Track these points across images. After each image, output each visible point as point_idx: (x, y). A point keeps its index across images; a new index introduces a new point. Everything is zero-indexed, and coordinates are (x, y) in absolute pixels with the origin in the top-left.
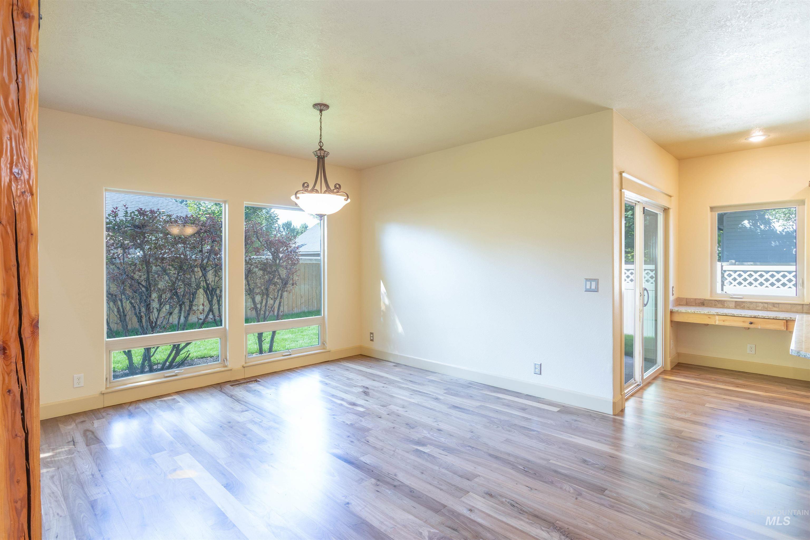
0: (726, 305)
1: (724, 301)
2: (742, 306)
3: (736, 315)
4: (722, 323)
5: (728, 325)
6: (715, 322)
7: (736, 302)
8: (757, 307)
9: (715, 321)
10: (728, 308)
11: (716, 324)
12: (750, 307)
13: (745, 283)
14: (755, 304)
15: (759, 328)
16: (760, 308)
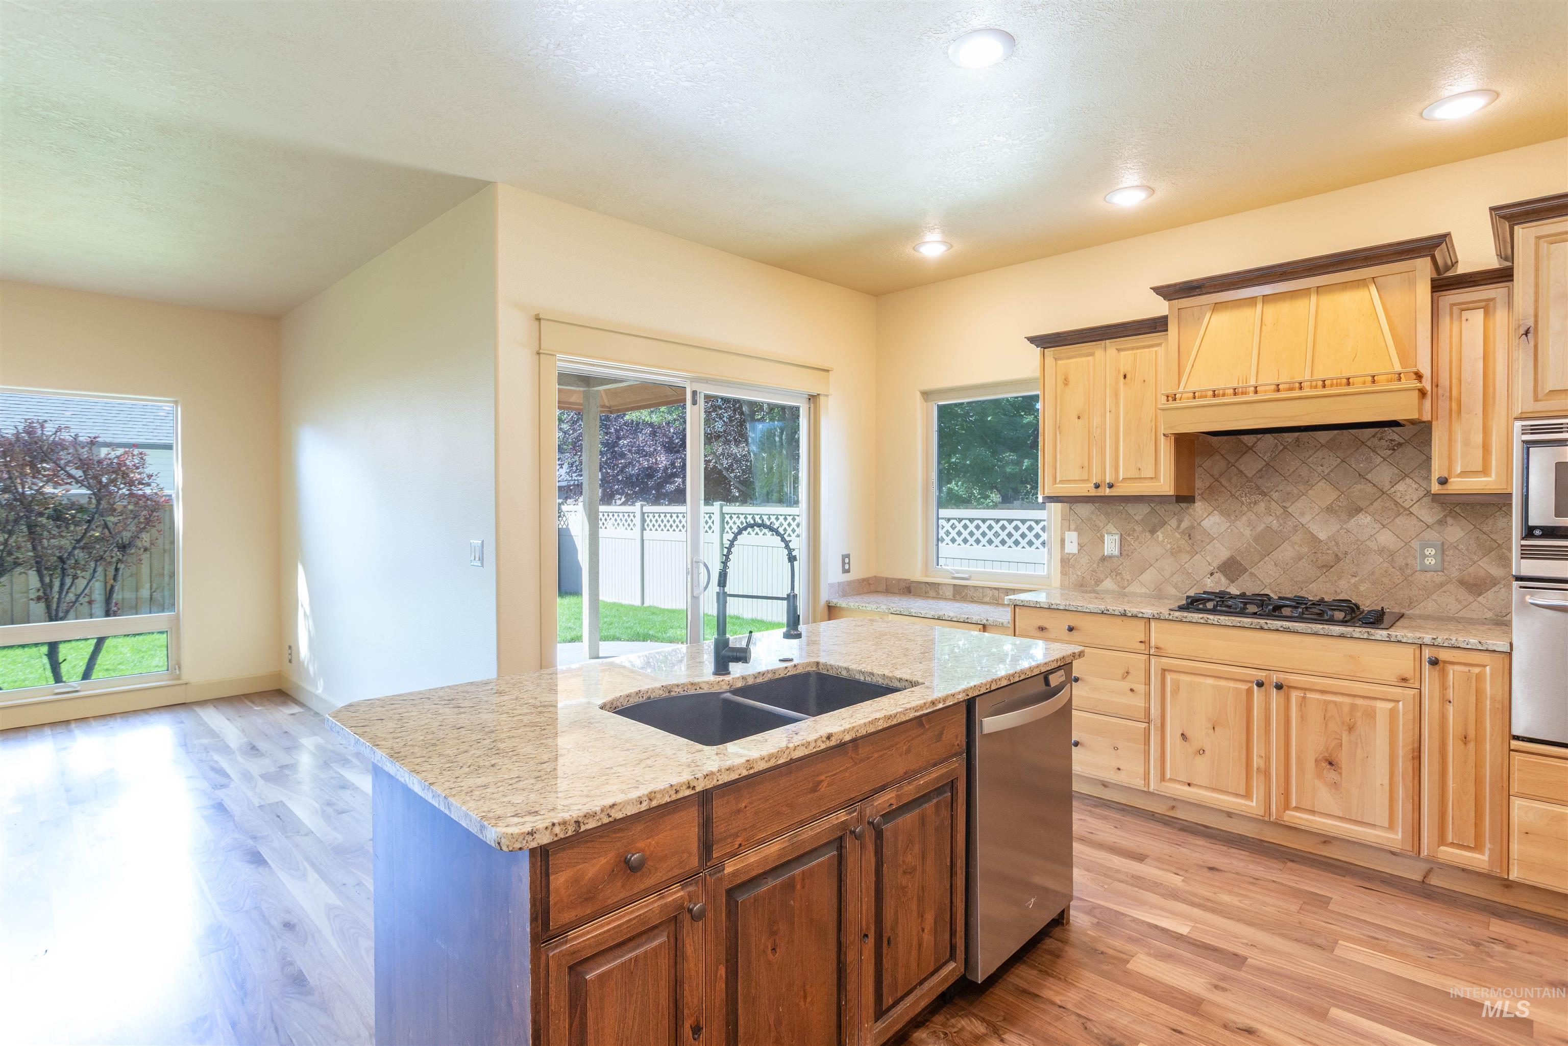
0: (940, 593)
2: (966, 595)
8: (983, 596)
12: (974, 596)
14: (981, 591)
16: (988, 599)
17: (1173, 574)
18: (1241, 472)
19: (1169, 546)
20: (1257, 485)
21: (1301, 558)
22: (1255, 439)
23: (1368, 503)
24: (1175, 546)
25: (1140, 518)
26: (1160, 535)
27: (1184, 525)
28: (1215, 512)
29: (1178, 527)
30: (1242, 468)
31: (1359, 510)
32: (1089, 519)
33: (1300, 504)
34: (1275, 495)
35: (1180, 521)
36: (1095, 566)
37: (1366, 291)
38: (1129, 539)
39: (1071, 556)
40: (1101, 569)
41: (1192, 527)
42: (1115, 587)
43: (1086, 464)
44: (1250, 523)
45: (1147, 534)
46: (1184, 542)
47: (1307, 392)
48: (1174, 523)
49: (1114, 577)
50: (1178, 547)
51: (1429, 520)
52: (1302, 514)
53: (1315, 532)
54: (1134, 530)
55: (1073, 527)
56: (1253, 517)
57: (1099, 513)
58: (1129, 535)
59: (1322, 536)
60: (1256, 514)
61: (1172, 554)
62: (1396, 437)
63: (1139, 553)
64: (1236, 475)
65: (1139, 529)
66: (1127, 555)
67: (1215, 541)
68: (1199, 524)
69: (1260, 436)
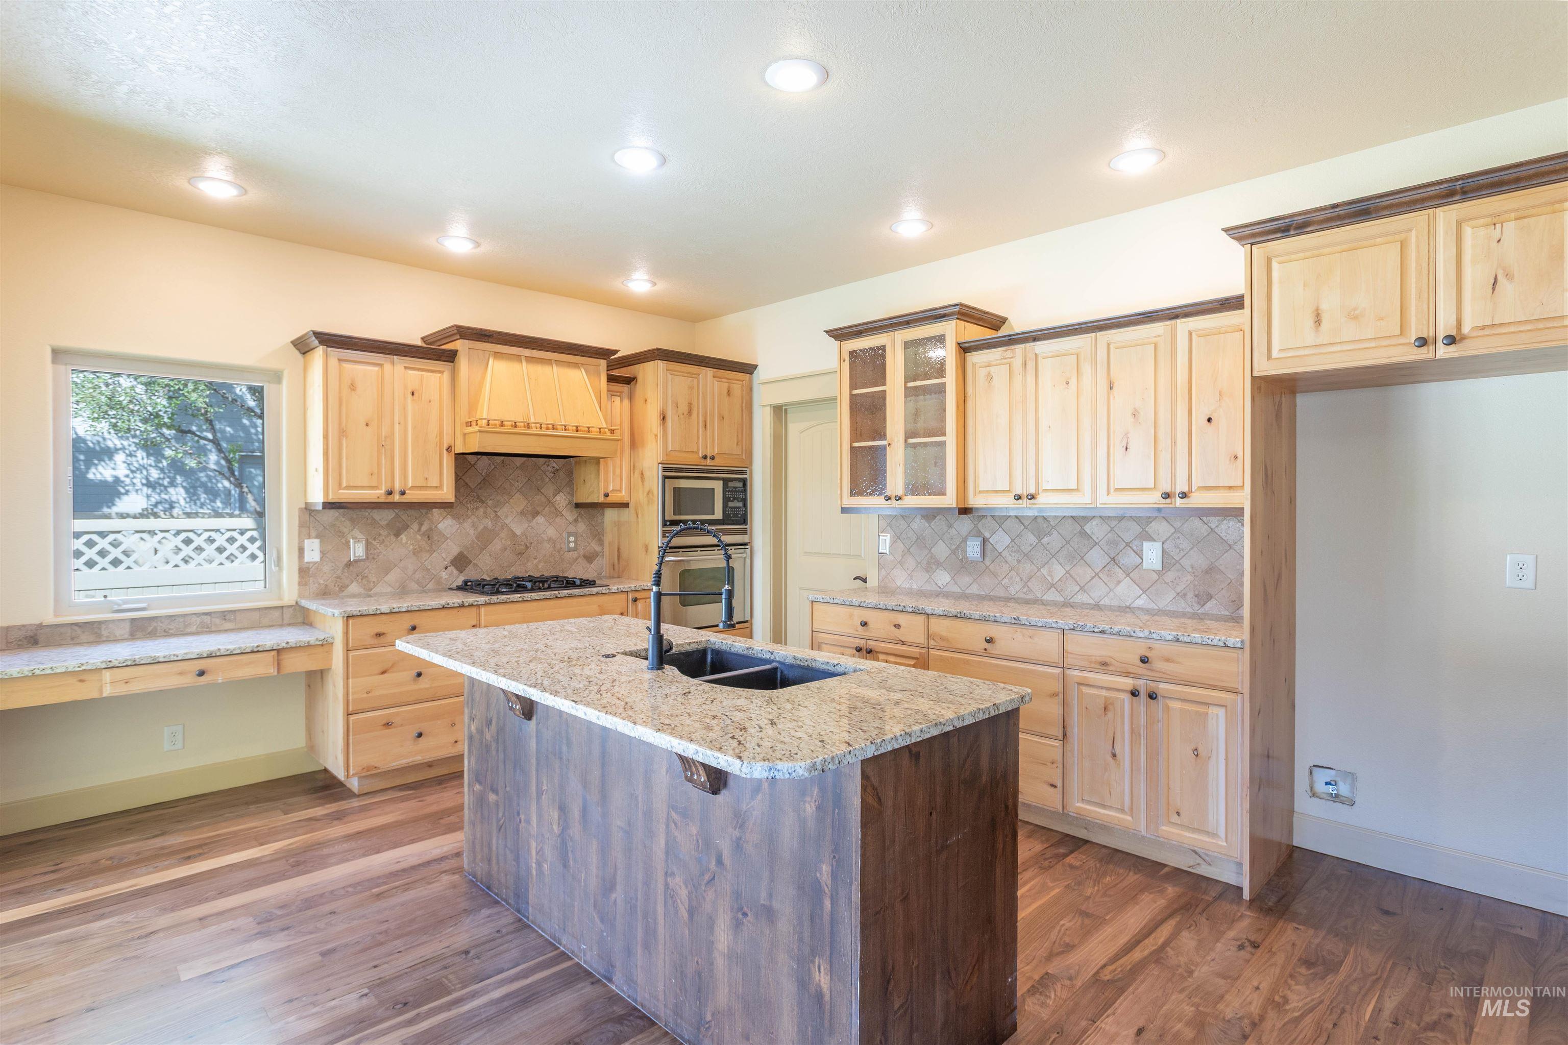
0: (105, 633)
1: (101, 622)
2: (150, 629)
3: (162, 660)
4: (122, 690)
5: (139, 692)
6: (101, 691)
7: (133, 620)
8: (186, 626)
9: (101, 686)
10: (114, 640)
11: (105, 695)
12: (170, 629)
13: (104, 562)
14: (182, 620)
15: (220, 681)
16: (193, 629)
17: (414, 573)
18: (467, 484)
19: (411, 547)
20: (478, 495)
21: (505, 549)
22: (476, 459)
23: (542, 508)
24: (417, 547)
25: (386, 522)
26: (403, 537)
27: (424, 528)
28: (449, 516)
29: (419, 530)
30: (467, 481)
31: (537, 513)
32: (333, 525)
33: (505, 509)
34: (490, 503)
35: (421, 525)
36: (339, 572)
37: (550, 368)
38: (374, 543)
39: (311, 565)
40: (347, 574)
41: (431, 529)
42: (362, 590)
43: (376, 471)
44: (474, 525)
45: (392, 537)
46: (424, 543)
47: (544, 432)
48: (415, 526)
49: (360, 580)
50: (420, 547)
51: (571, 519)
52: (507, 516)
53: (514, 530)
54: (380, 535)
55: (313, 534)
56: (476, 520)
57: (343, 519)
58: (375, 539)
59: (518, 532)
60: (477, 517)
61: (414, 554)
62: (555, 465)
63: (384, 555)
64: (463, 486)
65: (384, 533)
66: (373, 558)
67: (448, 540)
68: (436, 527)
69: (479, 456)
